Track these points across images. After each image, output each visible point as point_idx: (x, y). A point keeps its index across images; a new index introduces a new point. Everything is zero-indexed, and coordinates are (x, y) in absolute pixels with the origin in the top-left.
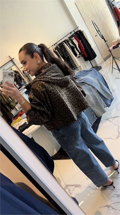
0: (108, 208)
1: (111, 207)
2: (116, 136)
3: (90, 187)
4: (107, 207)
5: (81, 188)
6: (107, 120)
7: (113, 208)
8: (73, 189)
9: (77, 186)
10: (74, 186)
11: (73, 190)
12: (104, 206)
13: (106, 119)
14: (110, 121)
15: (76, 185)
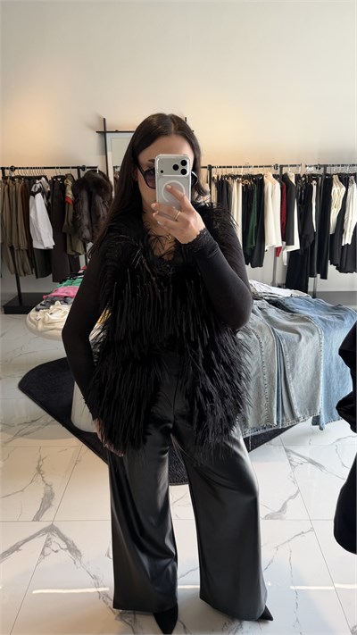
2: (269, 512)
3: (96, 579)
6: (287, 451)
8: (56, 548)
9: (72, 549)
10: (67, 543)
11: (57, 551)
13: (288, 448)
14: (290, 460)
15: (74, 545)
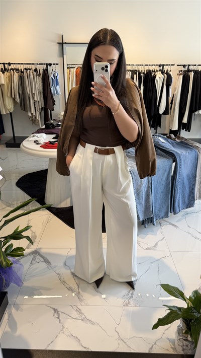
0: (55, 313)
1: (58, 314)
2: (148, 246)
3: (59, 275)
4: (54, 311)
5: (49, 268)
7: (58, 318)
8: (39, 261)
12: (52, 306)
14: (160, 223)
15: (47, 260)
